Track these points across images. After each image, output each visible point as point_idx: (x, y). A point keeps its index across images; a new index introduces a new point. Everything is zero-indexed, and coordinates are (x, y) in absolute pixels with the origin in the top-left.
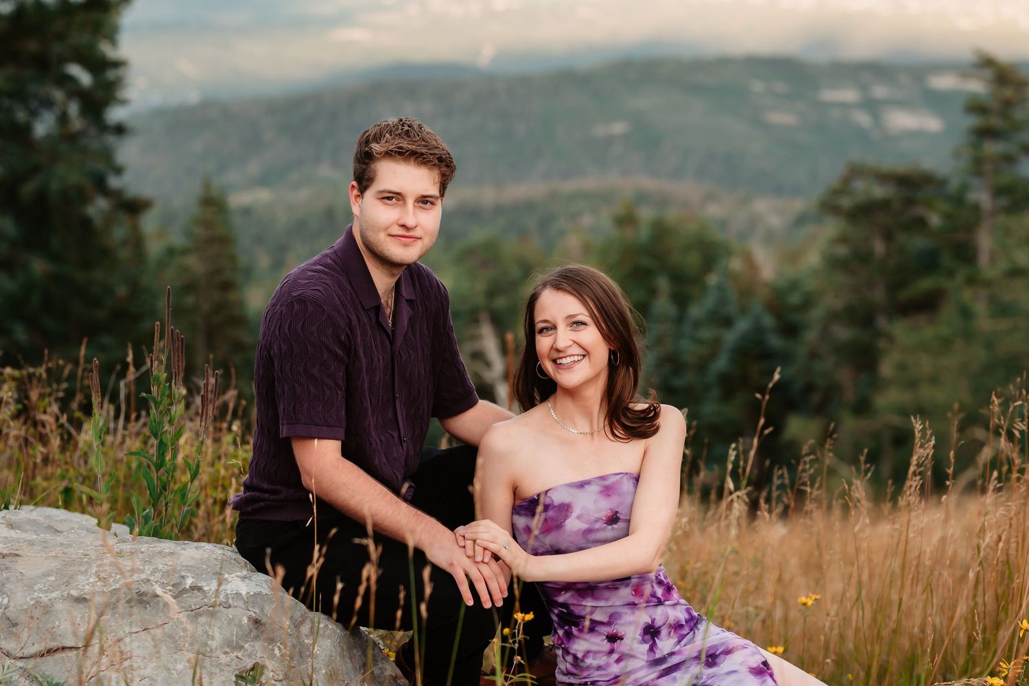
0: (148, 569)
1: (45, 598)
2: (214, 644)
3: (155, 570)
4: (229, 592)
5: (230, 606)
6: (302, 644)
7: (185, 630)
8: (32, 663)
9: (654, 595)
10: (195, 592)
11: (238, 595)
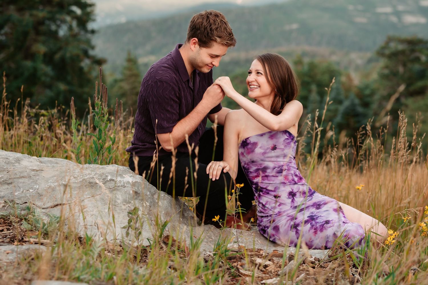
0: (93, 173)
1: (53, 185)
2: (119, 201)
3: (96, 174)
4: (125, 181)
5: (125, 187)
6: (154, 202)
7: (108, 196)
8: (48, 210)
9: (293, 180)
10: (112, 181)
11: (128, 182)
